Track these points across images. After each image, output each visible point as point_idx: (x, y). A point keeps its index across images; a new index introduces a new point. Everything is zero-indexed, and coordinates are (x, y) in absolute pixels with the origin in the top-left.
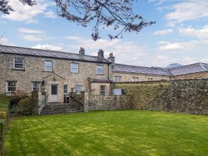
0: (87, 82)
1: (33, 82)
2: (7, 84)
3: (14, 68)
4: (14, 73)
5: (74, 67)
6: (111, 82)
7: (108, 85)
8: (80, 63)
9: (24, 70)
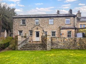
0: (59, 29)
1: (30, 31)
2: (19, 32)
3: (22, 24)
4: (21, 27)
5: (51, 21)
6: (76, 29)
7: (74, 30)
8: (55, 18)
9: (26, 25)
